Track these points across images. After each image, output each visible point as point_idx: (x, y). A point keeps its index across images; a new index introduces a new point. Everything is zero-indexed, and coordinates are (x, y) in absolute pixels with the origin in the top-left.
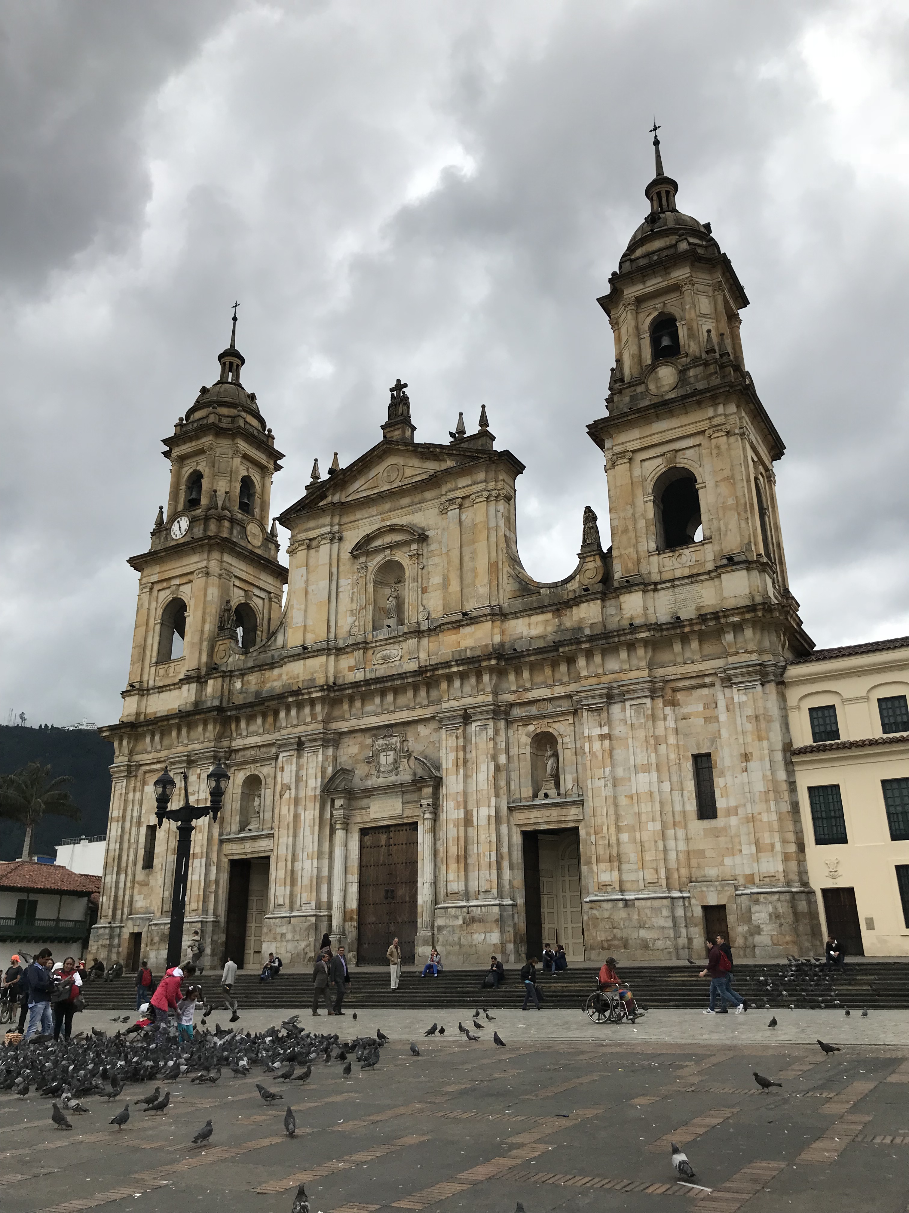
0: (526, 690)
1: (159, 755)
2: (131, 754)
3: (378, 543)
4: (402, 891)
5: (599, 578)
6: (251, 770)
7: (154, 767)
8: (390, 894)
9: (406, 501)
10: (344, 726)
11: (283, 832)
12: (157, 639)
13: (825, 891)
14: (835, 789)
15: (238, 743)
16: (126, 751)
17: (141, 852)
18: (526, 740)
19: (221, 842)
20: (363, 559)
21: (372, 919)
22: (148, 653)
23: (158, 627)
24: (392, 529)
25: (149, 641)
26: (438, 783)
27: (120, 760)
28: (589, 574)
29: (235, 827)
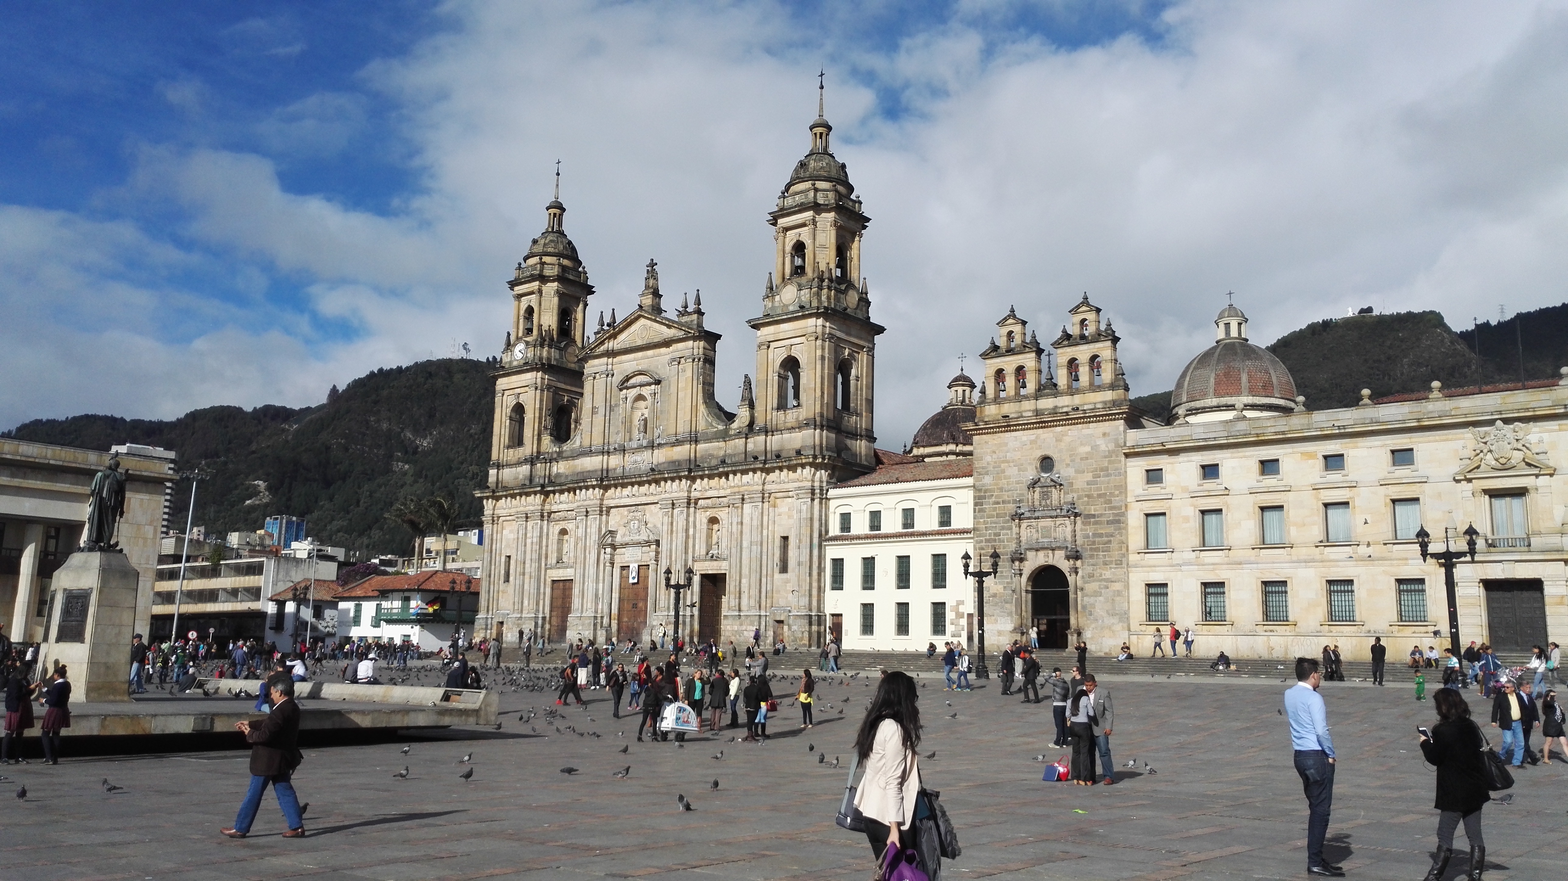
0: (706, 491)
1: (510, 511)
2: (494, 510)
3: (632, 381)
4: (641, 604)
5: (747, 423)
6: (563, 525)
7: (508, 518)
8: (635, 606)
9: (650, 353)
10: (612, 503)
11: (578, 566)
12: (507, 430)
13: (831, 616)
14: (843, 561)
15: (555, 508)
16: (491, 507)
17: (503, 572)
18: (705, 521)
19: (546, 569)
20: (625, 391)
21: (625, 619)
22: (502, 440)
23: (508, 421)
24: (641, 373)
25: (503, 433)
26: (658, 543)
27: (488, 511)
28: (743, 420)
29: (554, 561)
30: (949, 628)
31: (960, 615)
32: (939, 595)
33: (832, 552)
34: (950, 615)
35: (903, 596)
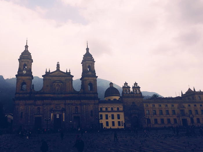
0: (75, 102)
1: (23, 103)
3: (56, 82)
10: (52, 103)
13: (101, 123)
14: (102, 115)
18: (75, 107)
20: (55, 83)
24: (59, 81)
30: (121, 125)
31: (123, 123)
32: (119, 120)
33: (100, 113)
34: (121, 123)
35: (113, 120)
